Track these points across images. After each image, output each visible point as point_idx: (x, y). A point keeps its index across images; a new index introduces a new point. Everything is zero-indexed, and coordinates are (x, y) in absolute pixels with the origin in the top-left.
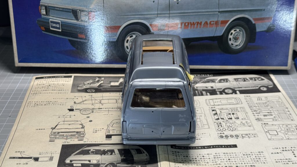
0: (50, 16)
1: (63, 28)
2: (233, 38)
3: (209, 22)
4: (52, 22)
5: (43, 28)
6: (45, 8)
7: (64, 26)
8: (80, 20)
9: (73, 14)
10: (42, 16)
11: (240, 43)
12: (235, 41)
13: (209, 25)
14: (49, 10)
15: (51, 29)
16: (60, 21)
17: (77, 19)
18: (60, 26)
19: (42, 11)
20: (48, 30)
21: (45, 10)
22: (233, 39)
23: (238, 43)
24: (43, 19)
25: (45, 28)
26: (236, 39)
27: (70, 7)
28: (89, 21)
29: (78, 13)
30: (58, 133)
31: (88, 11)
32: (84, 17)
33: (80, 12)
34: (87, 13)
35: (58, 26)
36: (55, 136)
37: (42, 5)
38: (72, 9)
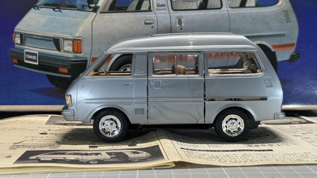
0: (25, 45)
1: (40, 61)
4: (27, 53)
5: (15, 61)
6: (21, 36)
7: (42, 58)
8: (62, 51)
9: (54, 43)
10: (16, 45)
14: (25, 39)
15: (26, 61)
16: (37, 52)
17: (59, 49)
18: (37, 58)
19: (16, 39)
20: (21, 63)
21: (19, 39)
24: (18, 49)
25: (18, 61)
27: (51, 35)
28: (74, 52)
29: (60, 42)
30: (23, 145)
31: (72, 40)
32: (68, 47)
33: (62, 40)
34: (71, 42)
35: (34, 57)
36: (18, 147)
37: (17, 33)
38: (53, 37)
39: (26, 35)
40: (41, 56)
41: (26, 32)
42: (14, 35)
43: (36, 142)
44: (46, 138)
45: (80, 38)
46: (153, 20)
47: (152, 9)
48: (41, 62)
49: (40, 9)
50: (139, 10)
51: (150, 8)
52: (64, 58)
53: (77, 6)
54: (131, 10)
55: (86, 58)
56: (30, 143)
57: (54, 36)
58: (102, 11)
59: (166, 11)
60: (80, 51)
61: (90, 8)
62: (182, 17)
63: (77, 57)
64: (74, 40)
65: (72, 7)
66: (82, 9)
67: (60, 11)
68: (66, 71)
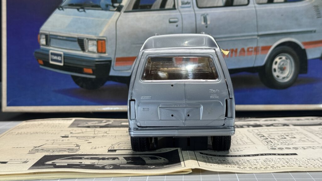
0: (50, 46)
1: (65, 61)
2: (279, 68)
3: (246, 49)
4: (52, 54)
5: (41, 62)
6: (46, 37)
7: (67, 59)
8: (87, 51)
9: (79, 43)
10: (42, 47)
11: (288, 75)
12: (281, 72)
13: (246, 53)
14: (50, 40)
15: (51, 62)
16: (62, 53)
17: (83, 49)
18: (61, 58)
19: (41, 40)
20: (47, 64)
21: (45, 40)
22: (279, 70)
23: (285, 75)
25: (44, 62)
26: (282, 69)
27: (76, 35)
28: (98, 52)
29: (85, 43)
30: (42, 149)
31: (97, 40)
32: (92, 47)
33: (87, 41)
34: (95, 42)
35: (60, 58)
36: (37, 151)
37: (42, 34)
38: (78, 38)
39: (51, 36)
40: (67, 57)
41: (51, 33)
42: (39, 36)
43: (55, 146)
44: (67, 141)
45: (105, 38)
46: (177, 18)
47: (176, 7)
48: (66, 63)
49: (65, 10)
50: (163, 9)
51: (174, 6)
52: (88, 59)
53: (101, 6)
54: (156, 8)
55: (110, 58)
56: (50, 146)
57: (79, 36)
58: (126, 11)
59: (191, 9)
60: (104, 51)
61: (114, 7)
62: (207, 14)
63: (101, 57)
64: (98, 40)
65: (96, 6)
66: (106, 8)
67: (84, 11)
68: (90, 71)
